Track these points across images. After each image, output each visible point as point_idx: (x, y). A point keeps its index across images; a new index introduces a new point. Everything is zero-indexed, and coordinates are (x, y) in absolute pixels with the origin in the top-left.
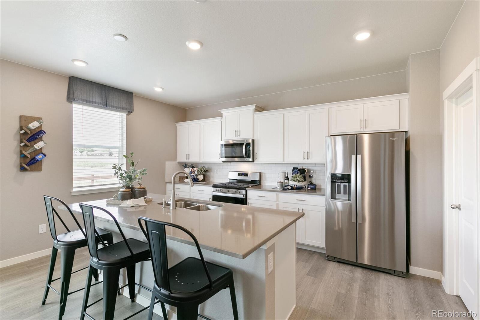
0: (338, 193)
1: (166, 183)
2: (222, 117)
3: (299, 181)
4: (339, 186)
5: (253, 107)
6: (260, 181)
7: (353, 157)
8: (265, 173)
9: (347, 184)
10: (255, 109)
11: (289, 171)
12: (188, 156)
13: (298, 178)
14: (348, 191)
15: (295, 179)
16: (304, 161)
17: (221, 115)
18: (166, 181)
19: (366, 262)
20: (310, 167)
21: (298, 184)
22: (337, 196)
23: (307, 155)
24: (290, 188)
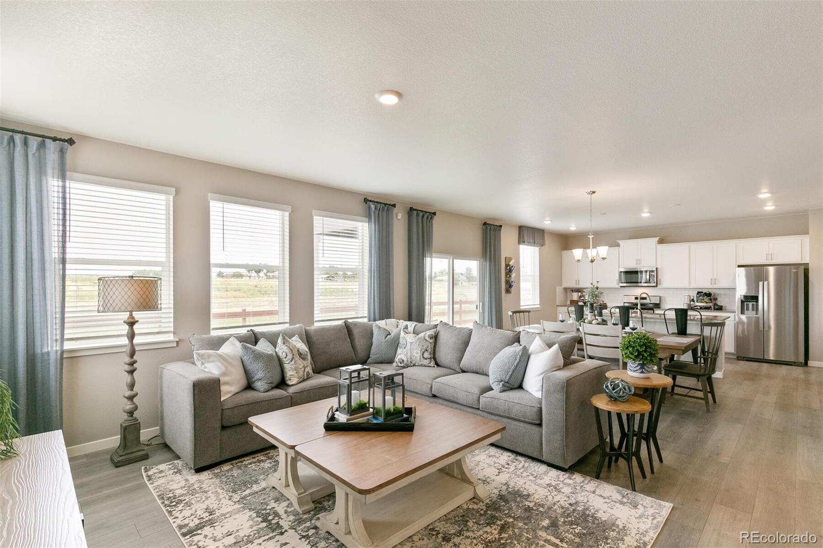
0: (747, 310)
1: (557, 306)
2: (619, 246)
3: (706, 302)
4: (747, 305)
5: (657, 239)
6: (659, 304)
7: (761, 283)
8: (665, 297)
9: (755, 303)
10: (658, 241)
11: (694, 294)
12: (578, 282)
13: (705, 300)
14: (756, 309)
15: (703, 301)
16: (711, 286)
17: (618, 245)
18: (557, 304)
19: (772, 358)
20: (717, 292)
21: (706, 305)
22: (746, 312)
23: (714, 281)
24: (699, 308)
